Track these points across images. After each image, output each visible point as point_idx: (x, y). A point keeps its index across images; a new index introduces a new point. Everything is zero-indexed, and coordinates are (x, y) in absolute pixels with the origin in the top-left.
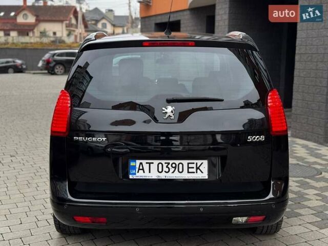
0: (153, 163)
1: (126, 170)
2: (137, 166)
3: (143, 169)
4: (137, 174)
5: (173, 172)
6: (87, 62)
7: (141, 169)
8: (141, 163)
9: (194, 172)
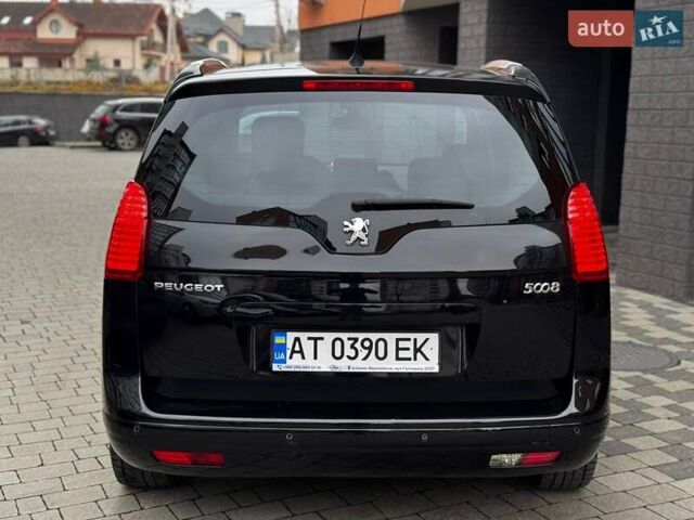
0: (322, 339)
1: (266, 352)
2: (290, 346)
3: (301, 352)
4: (289, 362)
5: (365, 359)
6: (183, 123)
7: (297, 352)
8: (297, 339)
9: (410, 359)
